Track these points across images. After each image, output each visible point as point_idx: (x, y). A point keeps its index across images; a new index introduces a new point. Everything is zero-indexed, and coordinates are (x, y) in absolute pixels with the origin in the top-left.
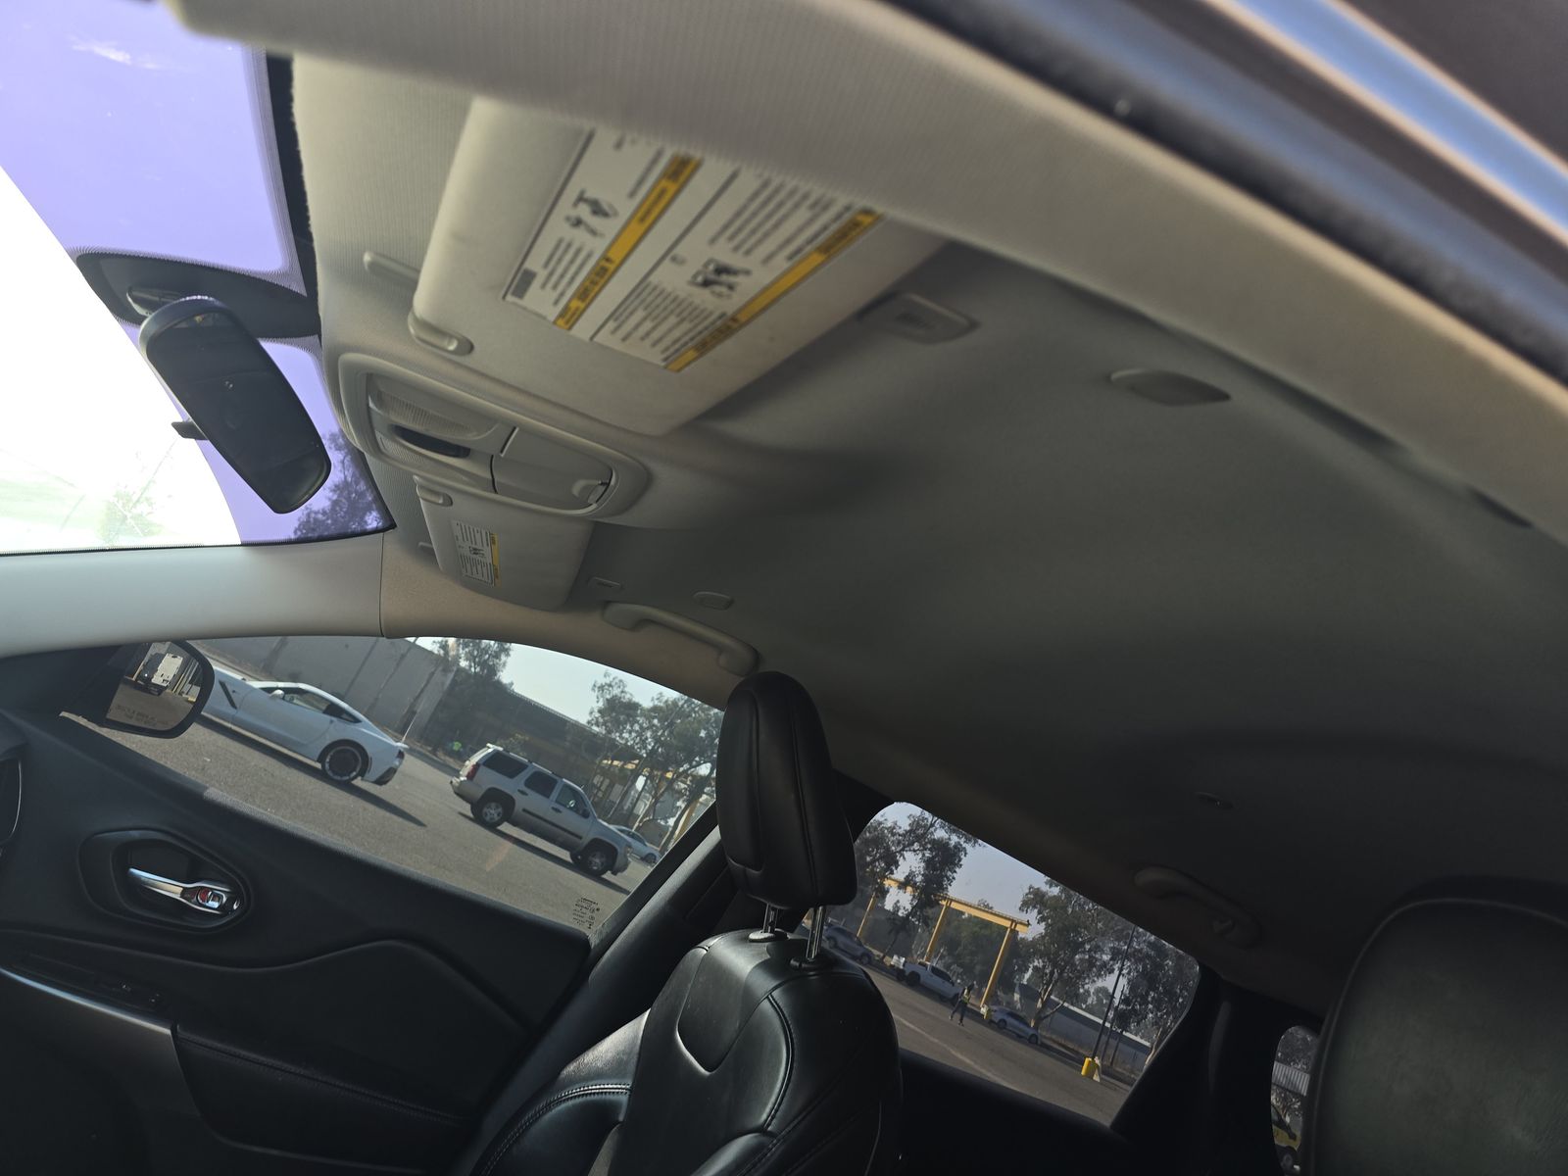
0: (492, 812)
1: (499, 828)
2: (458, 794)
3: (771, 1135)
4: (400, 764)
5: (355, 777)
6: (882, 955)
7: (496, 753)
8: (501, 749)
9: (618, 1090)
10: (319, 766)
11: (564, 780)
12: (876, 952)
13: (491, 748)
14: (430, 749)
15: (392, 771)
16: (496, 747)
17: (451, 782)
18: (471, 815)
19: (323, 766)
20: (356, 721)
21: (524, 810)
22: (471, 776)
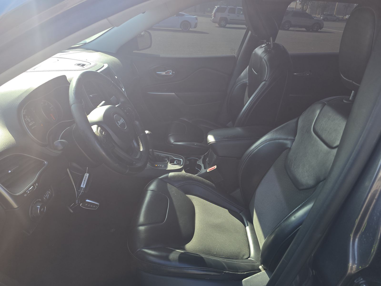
0: (223, 23)
1: (226, 26)
2: (213, 22)
3: (267, 81)
4: (197, 21)
5: (189, 29)
6: (343, 16)
7: (218, 8)
8: (219, 6)
9: (246, 80)
10: (181, 29)
11: (237, 7)
12: (340, 17)
13: (216, 7)
14: (203, 13)
15: (196, 24)
16: (217, 6)
17: (211, 20)
18: (219, 26)
19: (182, 29)
20: (183, 15)
21: (230, 19)
22: (214, 16)
